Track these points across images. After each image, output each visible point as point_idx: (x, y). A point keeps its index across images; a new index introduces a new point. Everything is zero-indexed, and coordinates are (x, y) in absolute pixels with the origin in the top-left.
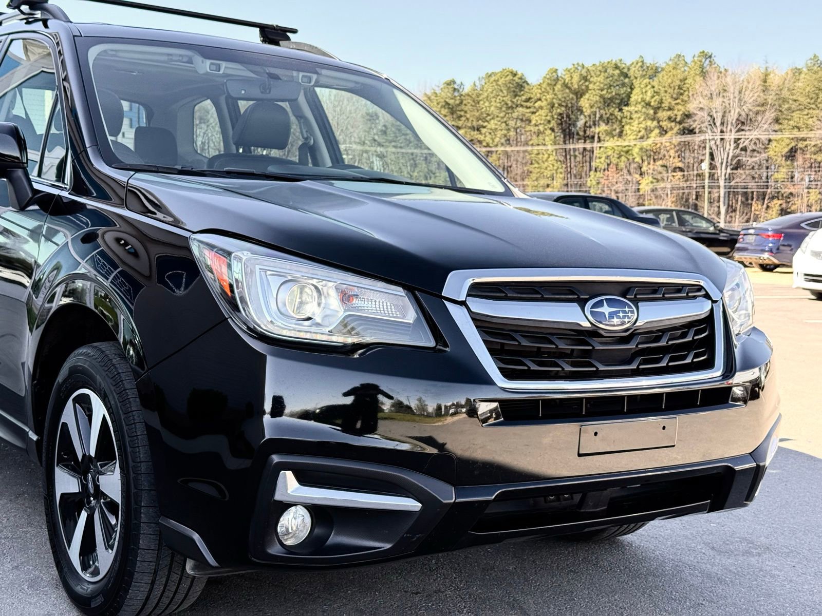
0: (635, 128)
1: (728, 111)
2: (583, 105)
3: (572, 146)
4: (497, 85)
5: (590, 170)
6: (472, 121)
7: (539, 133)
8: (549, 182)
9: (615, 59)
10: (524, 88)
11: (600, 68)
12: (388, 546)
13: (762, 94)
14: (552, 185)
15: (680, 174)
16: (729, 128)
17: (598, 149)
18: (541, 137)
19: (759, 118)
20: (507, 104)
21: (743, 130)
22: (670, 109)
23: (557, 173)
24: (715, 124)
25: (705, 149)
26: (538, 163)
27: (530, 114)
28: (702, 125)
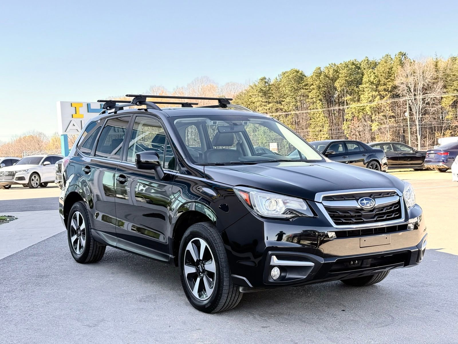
0: (366, 96)
1: (417, 83)
2: (336, 86)
3: (332, 108)
4: (289, 78)
5: (344, 121)
6: (277, 98)
7: (313, 103)
8: (321, 129)
9: (352, 59)
10: (304, 79)
11: (344, 65)
12: (305, 277)
13: (435, 73)
14: (323, 130)
15: (393, 119)
16: (418, 93)
17: (347, 109)
18: (315, 105)
19: (435, 86)
20: (295, 88)
21: (426, 93)
22: (385, 84)
23: (325, 123)
24: (410, 91)
25: (407, 105)
26: (314, 119)
27: (308, 93)
28: (404, 92)
